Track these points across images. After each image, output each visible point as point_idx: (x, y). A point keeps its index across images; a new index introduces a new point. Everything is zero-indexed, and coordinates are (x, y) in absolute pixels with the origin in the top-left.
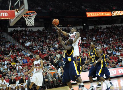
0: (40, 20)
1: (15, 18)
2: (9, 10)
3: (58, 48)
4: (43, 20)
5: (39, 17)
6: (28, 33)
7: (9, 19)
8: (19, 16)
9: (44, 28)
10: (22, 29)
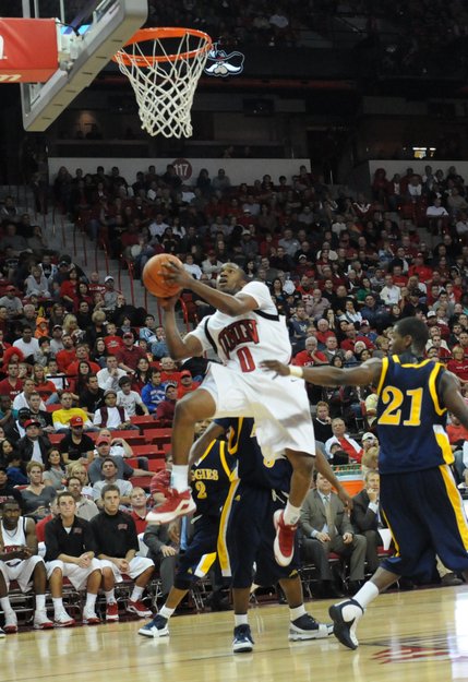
0: (282, 105)
1: (60, 73)
2: (20, 15)
3: (396, 311)
4: (299, 106)
5: (273, 83)
6: (188, 197)
7: (15, 78)
8: (83, 58)
9: (307, 163)
10: (152, 168)
